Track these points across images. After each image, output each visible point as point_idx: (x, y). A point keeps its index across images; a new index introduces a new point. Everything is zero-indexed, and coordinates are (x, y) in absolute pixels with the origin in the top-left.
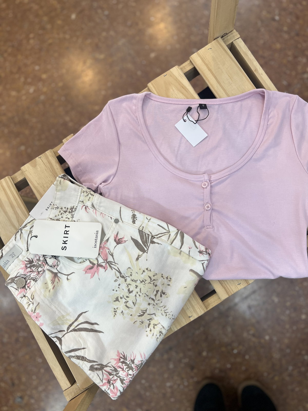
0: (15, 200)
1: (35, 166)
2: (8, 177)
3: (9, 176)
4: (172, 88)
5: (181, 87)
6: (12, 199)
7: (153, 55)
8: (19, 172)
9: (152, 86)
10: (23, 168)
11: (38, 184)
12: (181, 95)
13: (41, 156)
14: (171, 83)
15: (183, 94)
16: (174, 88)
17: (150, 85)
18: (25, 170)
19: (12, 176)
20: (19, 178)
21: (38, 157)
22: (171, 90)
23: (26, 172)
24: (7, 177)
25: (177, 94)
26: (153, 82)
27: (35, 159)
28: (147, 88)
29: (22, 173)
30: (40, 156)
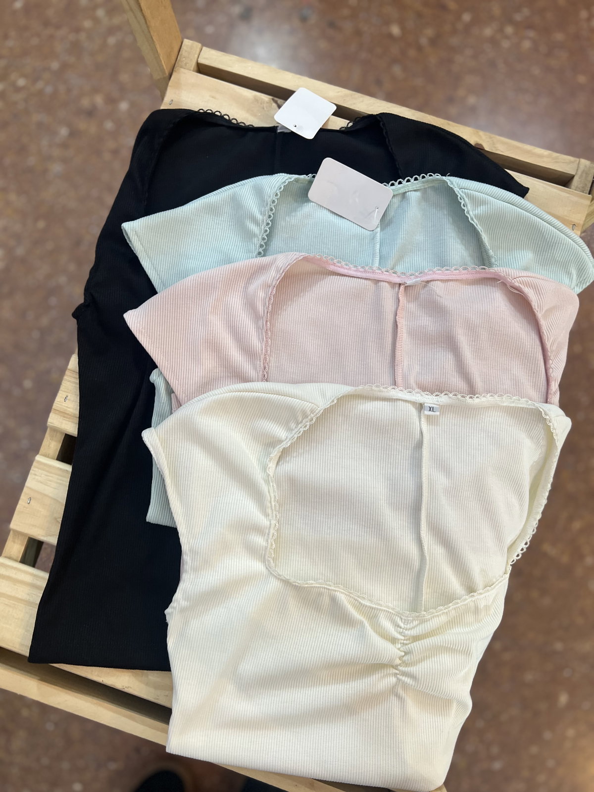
7: (563, 699)
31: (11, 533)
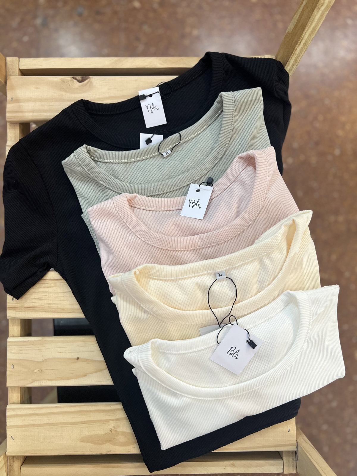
31: (9, 388)
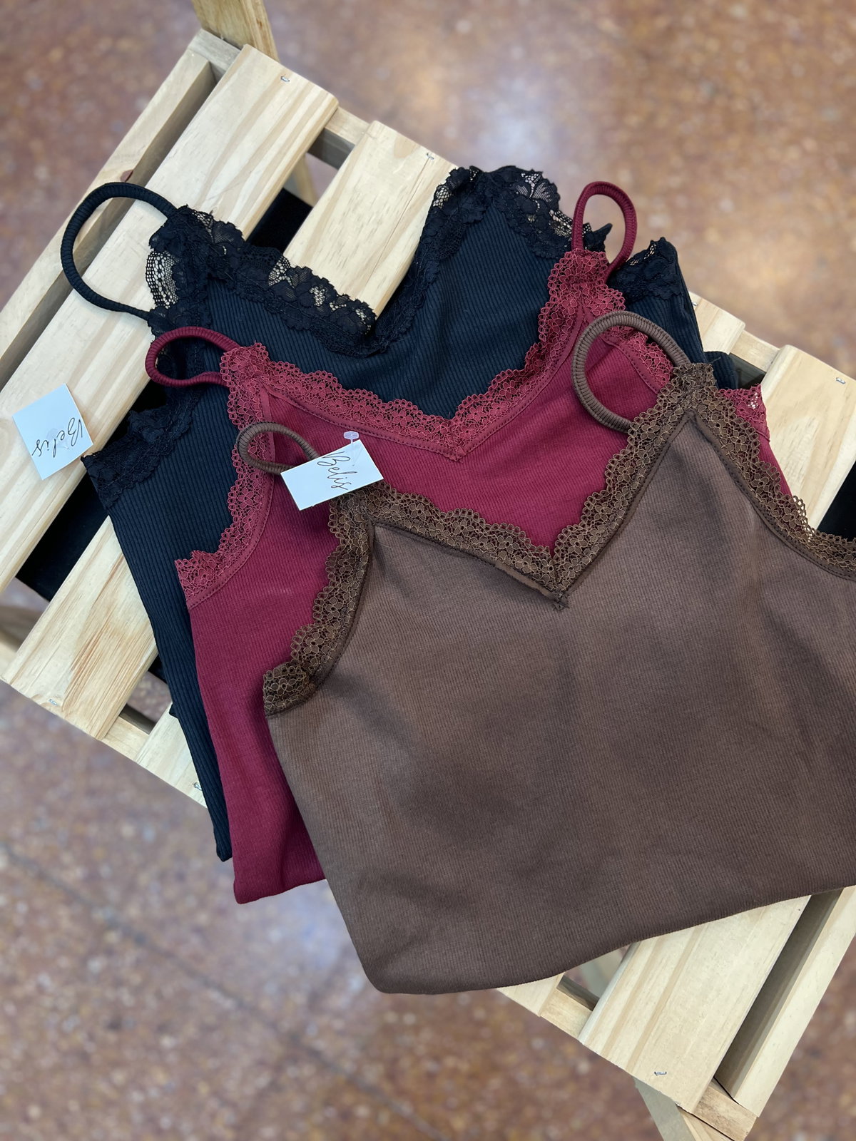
0: (280, 152)
1: (399, 154)
2: (333, 100)
3: (337, 102)
4: (813, 419)
5: (830, 444)
6: (280, 141)
8: (362, 124)
9: (788, 359)
10: (377, 124)
11: (355, 189)
12: (808, 453)
13: (437, 158)
14: (827, 411)
15: (814, 455)
16: (816, 423)
17: (791, 351)
18: (374, 134)
19: (341, 111)
20: (346, 131)
21: (428, 151)
22: (806, 420)
23: (370, 139)
24: (330, 96)
25: (804, 439)
26: (804, 354)
27: (417, 145)
28: (779, 349)
29: (363, 134)
30: (433, 155)
